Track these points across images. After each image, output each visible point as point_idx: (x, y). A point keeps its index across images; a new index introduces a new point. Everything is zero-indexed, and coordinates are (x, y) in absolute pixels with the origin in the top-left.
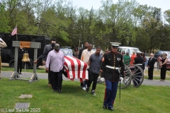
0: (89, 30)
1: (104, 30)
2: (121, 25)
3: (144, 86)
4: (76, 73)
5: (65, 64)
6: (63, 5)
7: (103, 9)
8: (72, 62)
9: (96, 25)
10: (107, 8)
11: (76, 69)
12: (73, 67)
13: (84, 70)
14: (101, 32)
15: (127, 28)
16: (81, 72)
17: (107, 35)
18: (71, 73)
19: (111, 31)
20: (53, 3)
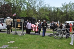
1: (63, 15)
2: (70, 12)
5: (32, 27)
7: (62, 7)
8: (34, 26)
11: (35, 28)
14: (62, 15)
15: (73, 14)
16: (36, 29)
18: (33, 29)
19: (66, 15)
20: (43, 6)
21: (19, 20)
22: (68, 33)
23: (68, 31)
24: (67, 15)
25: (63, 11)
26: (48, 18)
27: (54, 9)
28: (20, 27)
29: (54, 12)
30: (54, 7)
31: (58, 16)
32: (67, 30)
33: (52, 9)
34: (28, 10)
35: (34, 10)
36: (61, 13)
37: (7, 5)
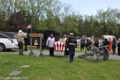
0: (90, 27)
1: (99, 27)
2: (109, 23)
3: (111, 60)
4: (59, 48)
6: (75, 14)
7: (98, 15)
9: (94, 24)
10: (100, 14)
11: (59, 46)
12: (58, 45)
13: (63, 46)
14: (97, 27)
15: (113, 25)
17: (100, 29)
19: (103, 27)
20: (70, 13)
21: (35, 35)
22: (107, 52)
23: (106, 50)
24: (105, 26)
25: (99, 21)
26: (77, 32)
27: (86, 18)
28: (37, 44)
29: (86, 22)
30: (85, 16)
31: (92, 28)
32: (104, 48)
33: (84, 18)
34: (48, 19)
35: (57, 20)
36: (96, 24)
37: (19, 13)
